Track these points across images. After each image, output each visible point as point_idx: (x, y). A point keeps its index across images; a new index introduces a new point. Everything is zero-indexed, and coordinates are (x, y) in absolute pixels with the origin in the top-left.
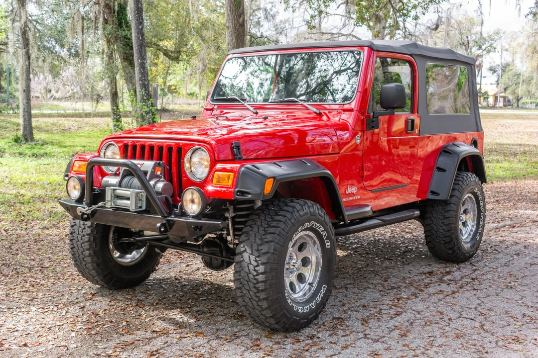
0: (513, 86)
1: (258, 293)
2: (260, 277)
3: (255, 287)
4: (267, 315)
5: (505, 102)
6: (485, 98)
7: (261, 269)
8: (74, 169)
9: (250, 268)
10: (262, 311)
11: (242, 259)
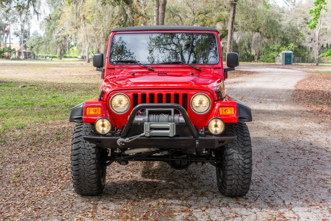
0: (37, 45)
1: (244, 175)
2: (247, 166)
3: (243, 172)
4: (245, 187)
5: (26, 55)
6: (13, 53)
7: (247, 161)
8: (87, 113)
9: (239, 162)
10: (243, 185)
11: (233, 157)
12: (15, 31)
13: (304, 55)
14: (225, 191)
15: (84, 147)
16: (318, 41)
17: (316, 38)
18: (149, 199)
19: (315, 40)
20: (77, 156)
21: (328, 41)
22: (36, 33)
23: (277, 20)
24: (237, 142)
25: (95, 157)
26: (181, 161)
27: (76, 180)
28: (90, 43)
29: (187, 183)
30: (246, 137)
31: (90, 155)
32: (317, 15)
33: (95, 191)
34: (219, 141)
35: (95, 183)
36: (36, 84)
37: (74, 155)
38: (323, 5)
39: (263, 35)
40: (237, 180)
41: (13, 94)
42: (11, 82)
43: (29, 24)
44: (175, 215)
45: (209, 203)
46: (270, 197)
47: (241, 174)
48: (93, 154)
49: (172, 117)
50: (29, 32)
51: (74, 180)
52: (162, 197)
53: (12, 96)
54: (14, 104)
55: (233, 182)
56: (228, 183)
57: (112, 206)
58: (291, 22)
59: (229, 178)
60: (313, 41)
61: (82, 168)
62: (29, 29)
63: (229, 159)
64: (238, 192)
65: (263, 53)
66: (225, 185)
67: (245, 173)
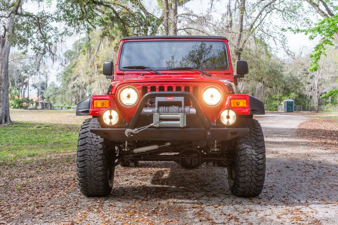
0: (53, 96)
1: (257, 171)
2: (260, 162)
3: (257, 168)
4: (259, 185)
5: (43, 106)
6: (31, 103)
7: (260, 156)
8: (95, 106)
9: (253, 157)
10: (257, 183)
11: (246, 152)
12: (33, 83)
13: (304, 104)
14: (237, 190)
15: (91, 142)
16: (317, 90)
17: (316, 87)
18: (158, 199)
19: (315, 89)
20: (83, 152)
21: (327, 89)
22: (53, 84)
23: (279, 70)
24: (250, 137)
25: (102, 153)
26: (191, 159)
27: (82, 177)
28: (103, 90)
29: (198, 188)
30: (259, 132)
31: (96, 151)
32: (317, 59)
33: (102, 190)
34: (231, 132)
35: (101, 181)
36: (51, 125)
37: (80, 151)
38: (322, 50)
39: (266, 84)
40: (251, 176)
41: (28, 133)
42: (27, 124)
43: (46, 77)
44: (186, 211)
45: (222, 201)
46: (284, 197)
47: (254, 170)
48: (100, 149)
49: (183, 108)
50: (47, 84)
51: (80, 177)
52: (171, 197)
53: (27, 135)
54: (28, 141)
55: (246, 179)
56: (241, 179)
57: (119, 204)
58: (292, 73)
59: (242, 174)
60: (313, 90)
61: (88, 164)
62: (47, 81)
63: (241, 154)
64: (251, 190)
65: (266, 102)
66: (238, 182)
67: (259, 169)
